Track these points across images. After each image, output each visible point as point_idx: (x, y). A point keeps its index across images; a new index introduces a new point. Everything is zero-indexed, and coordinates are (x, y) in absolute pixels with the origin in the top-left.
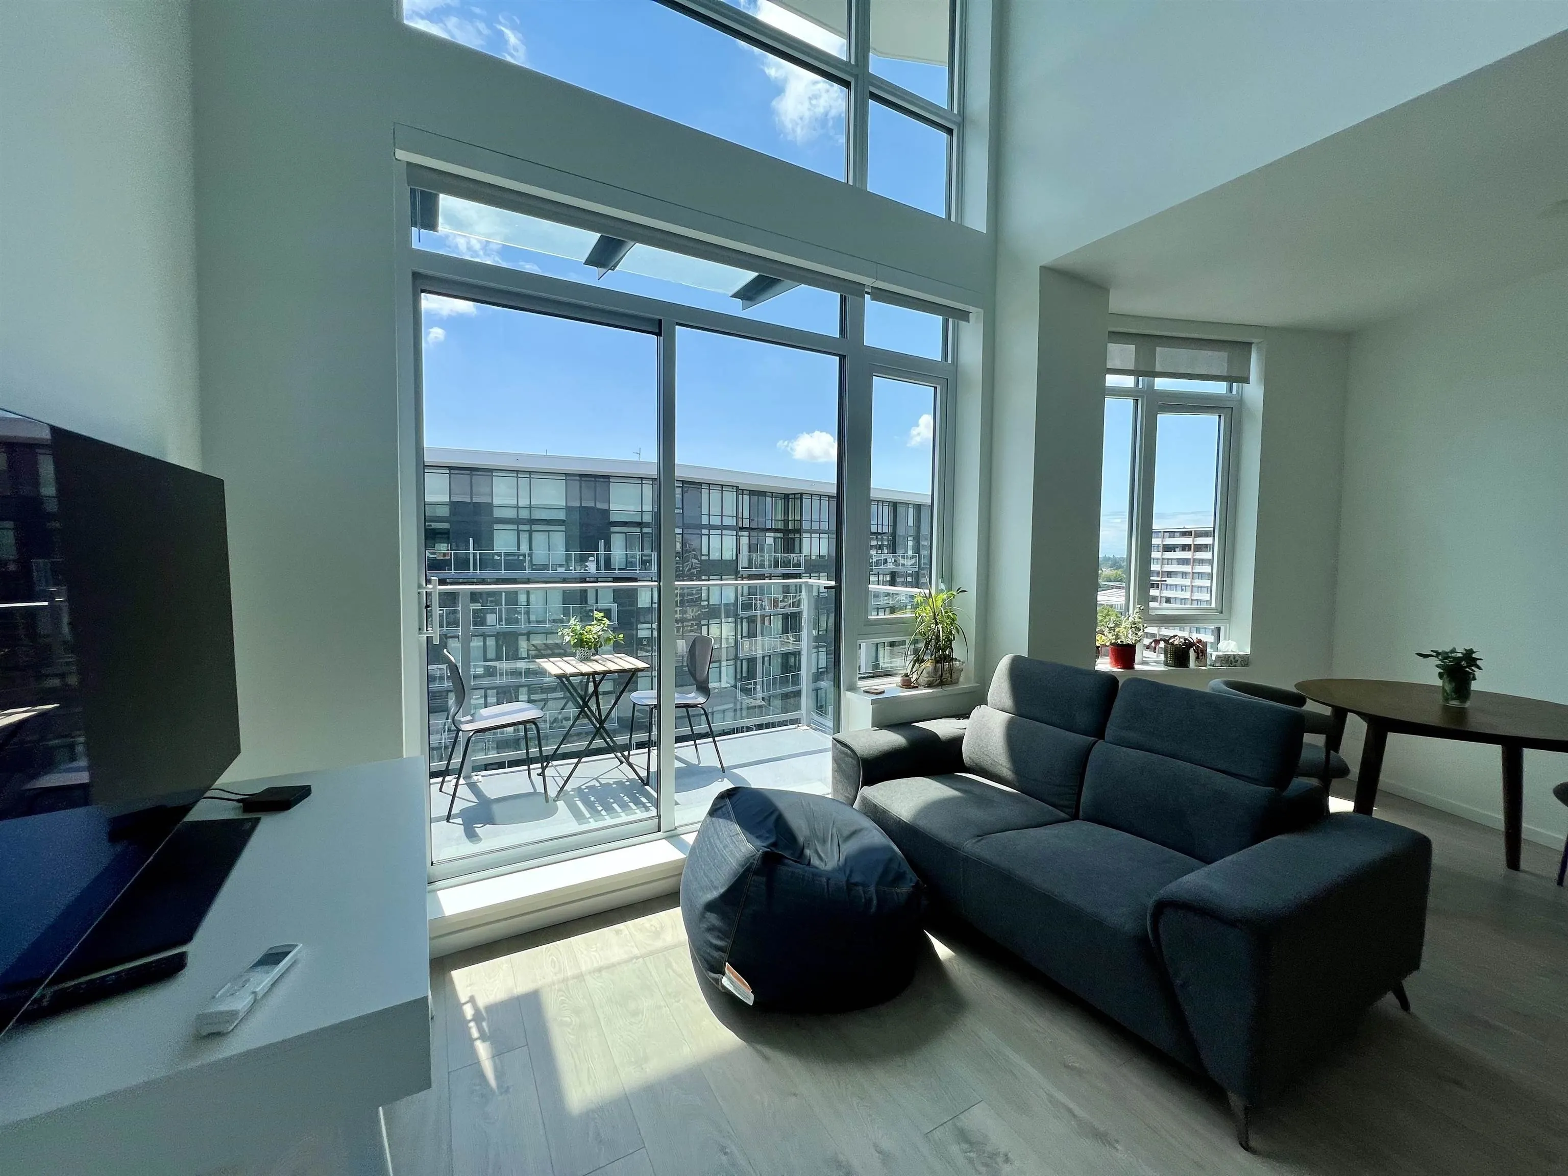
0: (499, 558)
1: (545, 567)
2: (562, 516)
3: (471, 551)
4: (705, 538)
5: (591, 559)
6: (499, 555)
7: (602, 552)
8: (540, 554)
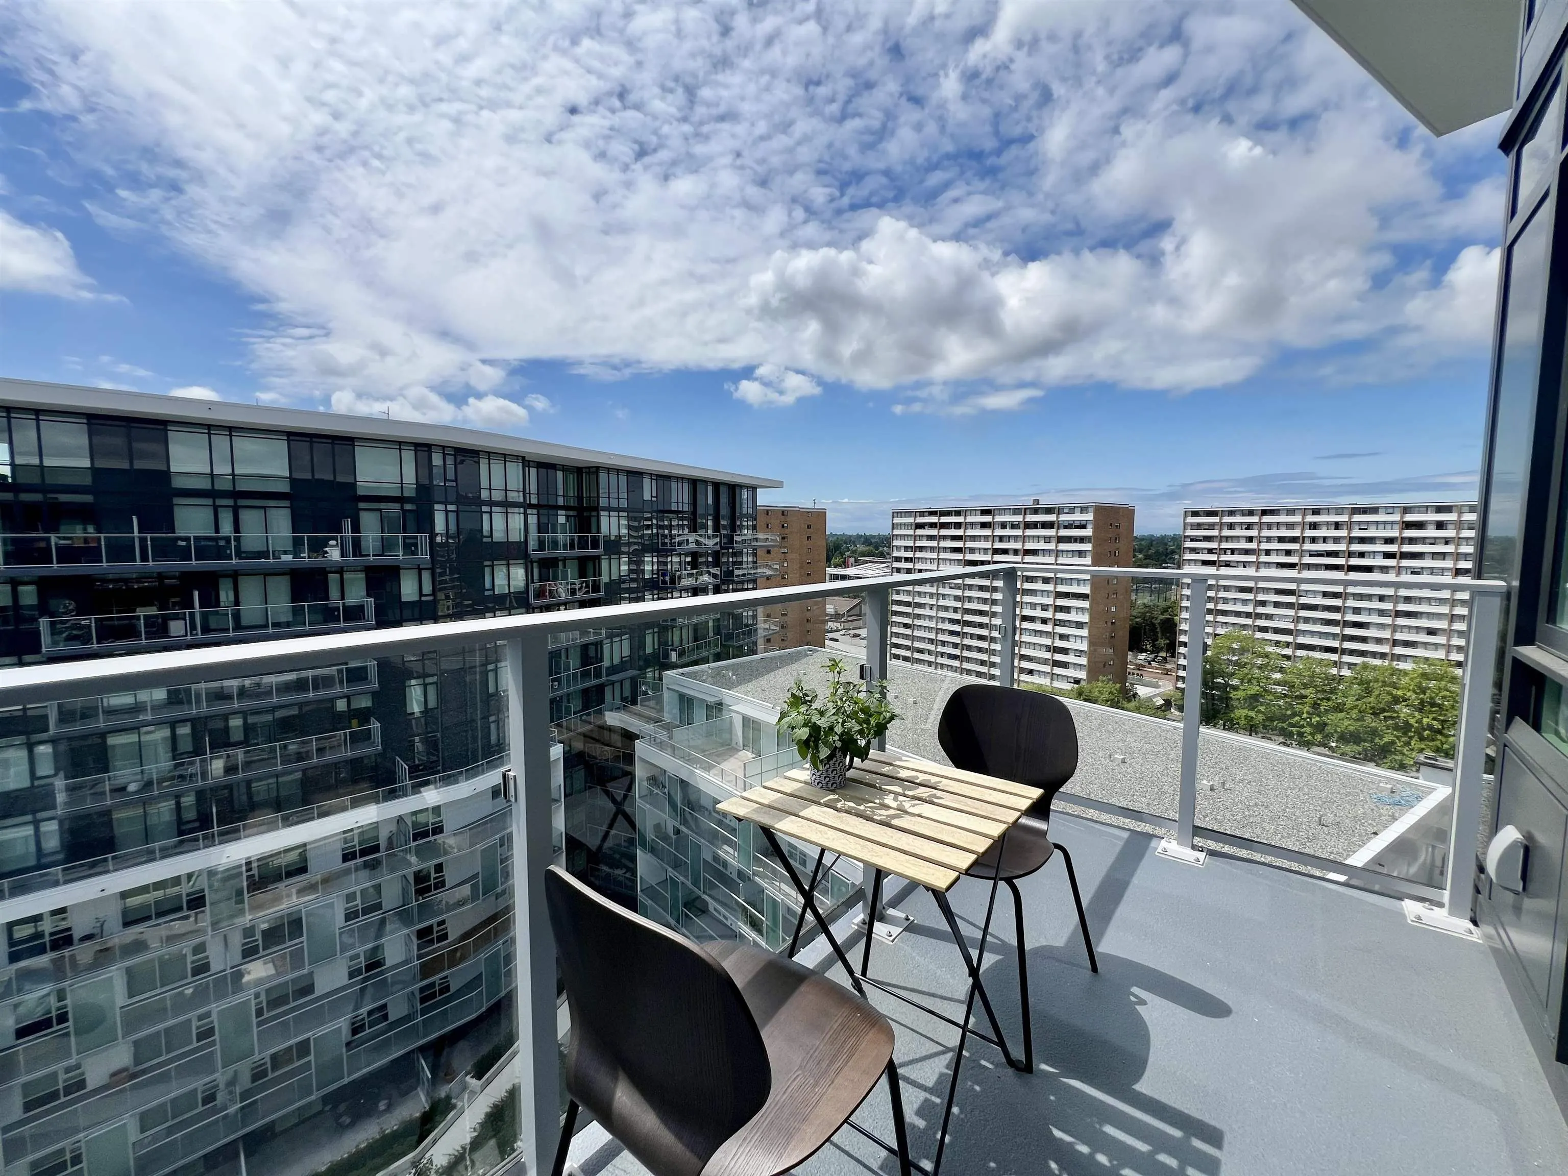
0: (184, 543)
1: (264, 554)
2: (285, 488)
3: (136, 533)
4: (486, 517)
5: (332, 542)
6: (187, 539)
7: (348, 534)
8: (252, 536)
